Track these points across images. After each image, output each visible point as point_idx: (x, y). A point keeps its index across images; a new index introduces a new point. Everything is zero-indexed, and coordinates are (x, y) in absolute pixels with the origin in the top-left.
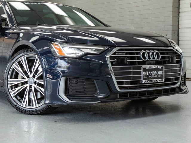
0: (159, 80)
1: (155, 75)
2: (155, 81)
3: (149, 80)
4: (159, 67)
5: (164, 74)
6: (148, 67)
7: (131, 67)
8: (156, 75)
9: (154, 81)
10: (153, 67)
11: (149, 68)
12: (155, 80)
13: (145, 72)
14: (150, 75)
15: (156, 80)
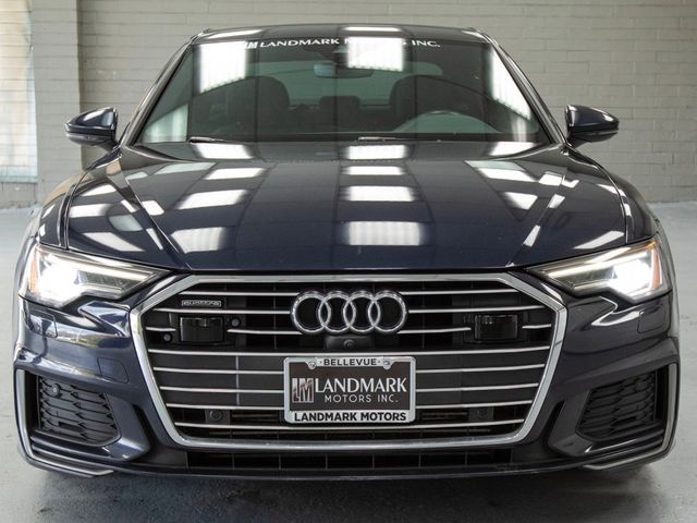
0: (381, 416)
1: (358, 393)
2: (358, 417)
3: (324, 412)
4: (383, 360)
5: (413, 390)
6: (316, 360)
7: (234, 357)
8: (364, 393)
9: (353, 416)
10: (344, 359)
11: (322, 365)
12: (359, 413)
13: (302, 380)
14: (333, 394)
15: (365, 412)
